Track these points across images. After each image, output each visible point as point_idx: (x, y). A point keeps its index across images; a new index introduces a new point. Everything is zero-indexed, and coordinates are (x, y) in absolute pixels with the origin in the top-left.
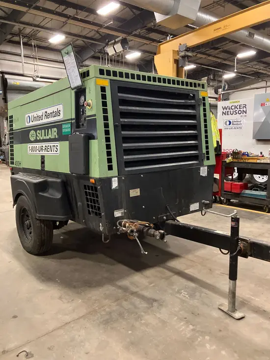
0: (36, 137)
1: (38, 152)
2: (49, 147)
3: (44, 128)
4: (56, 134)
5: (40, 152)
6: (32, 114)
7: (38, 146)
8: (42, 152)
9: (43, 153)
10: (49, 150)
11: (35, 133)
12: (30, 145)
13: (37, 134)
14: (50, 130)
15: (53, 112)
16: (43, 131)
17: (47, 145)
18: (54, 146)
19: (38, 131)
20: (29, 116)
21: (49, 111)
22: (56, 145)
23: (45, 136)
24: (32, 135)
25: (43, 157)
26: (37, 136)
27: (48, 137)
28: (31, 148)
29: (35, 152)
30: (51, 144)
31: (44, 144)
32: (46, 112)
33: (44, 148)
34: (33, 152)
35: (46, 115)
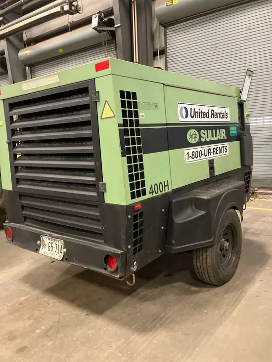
0: (200, 138)
1: (203, 157)
2: (218, 149)
3: (212, 128)
4: (224, 135)
5: (207, 157)
6: (193, 107)
7: (203, 150)
8: (210, 156)
9: (212, 156)
10: (218, 152)
11: (197, 133)
12: (190, 150)
13: (201, 134)
14: (218, 130)
15: (221, 113)
16: (209, 131)
17: (216, 147)
18: (223, 147)
19: (202, 131)
20: (186, 108)
21: (217, 110)
22: (225, 146)
23: (213, 136)
24: (192, 136)
25: (211, 163)
26: (200, 136)
27: (216, 139)
28: (190, 154)
29: (199, 158)
30: (220, 145)
31: (212, 147)
32: (212, 110)
33: (212, 151)
34: (195, 159)
35: (212, 114)
